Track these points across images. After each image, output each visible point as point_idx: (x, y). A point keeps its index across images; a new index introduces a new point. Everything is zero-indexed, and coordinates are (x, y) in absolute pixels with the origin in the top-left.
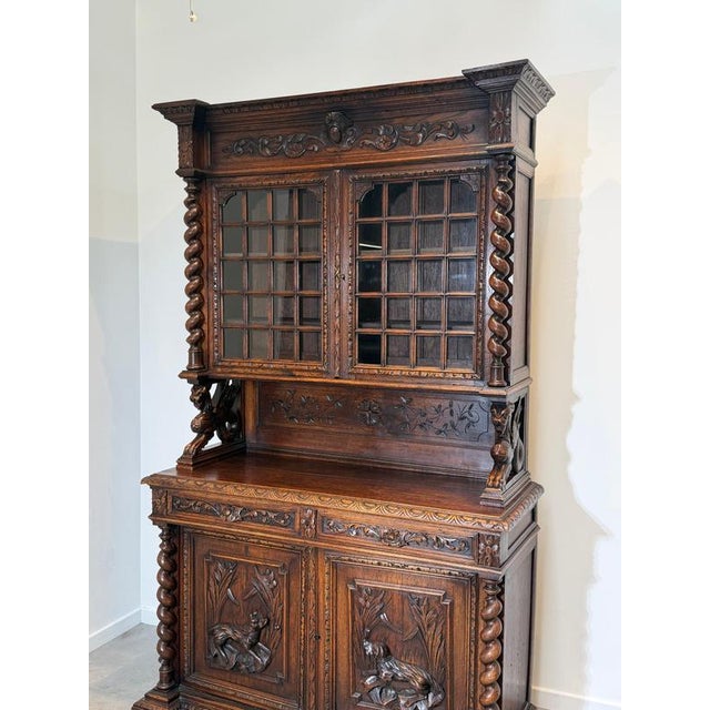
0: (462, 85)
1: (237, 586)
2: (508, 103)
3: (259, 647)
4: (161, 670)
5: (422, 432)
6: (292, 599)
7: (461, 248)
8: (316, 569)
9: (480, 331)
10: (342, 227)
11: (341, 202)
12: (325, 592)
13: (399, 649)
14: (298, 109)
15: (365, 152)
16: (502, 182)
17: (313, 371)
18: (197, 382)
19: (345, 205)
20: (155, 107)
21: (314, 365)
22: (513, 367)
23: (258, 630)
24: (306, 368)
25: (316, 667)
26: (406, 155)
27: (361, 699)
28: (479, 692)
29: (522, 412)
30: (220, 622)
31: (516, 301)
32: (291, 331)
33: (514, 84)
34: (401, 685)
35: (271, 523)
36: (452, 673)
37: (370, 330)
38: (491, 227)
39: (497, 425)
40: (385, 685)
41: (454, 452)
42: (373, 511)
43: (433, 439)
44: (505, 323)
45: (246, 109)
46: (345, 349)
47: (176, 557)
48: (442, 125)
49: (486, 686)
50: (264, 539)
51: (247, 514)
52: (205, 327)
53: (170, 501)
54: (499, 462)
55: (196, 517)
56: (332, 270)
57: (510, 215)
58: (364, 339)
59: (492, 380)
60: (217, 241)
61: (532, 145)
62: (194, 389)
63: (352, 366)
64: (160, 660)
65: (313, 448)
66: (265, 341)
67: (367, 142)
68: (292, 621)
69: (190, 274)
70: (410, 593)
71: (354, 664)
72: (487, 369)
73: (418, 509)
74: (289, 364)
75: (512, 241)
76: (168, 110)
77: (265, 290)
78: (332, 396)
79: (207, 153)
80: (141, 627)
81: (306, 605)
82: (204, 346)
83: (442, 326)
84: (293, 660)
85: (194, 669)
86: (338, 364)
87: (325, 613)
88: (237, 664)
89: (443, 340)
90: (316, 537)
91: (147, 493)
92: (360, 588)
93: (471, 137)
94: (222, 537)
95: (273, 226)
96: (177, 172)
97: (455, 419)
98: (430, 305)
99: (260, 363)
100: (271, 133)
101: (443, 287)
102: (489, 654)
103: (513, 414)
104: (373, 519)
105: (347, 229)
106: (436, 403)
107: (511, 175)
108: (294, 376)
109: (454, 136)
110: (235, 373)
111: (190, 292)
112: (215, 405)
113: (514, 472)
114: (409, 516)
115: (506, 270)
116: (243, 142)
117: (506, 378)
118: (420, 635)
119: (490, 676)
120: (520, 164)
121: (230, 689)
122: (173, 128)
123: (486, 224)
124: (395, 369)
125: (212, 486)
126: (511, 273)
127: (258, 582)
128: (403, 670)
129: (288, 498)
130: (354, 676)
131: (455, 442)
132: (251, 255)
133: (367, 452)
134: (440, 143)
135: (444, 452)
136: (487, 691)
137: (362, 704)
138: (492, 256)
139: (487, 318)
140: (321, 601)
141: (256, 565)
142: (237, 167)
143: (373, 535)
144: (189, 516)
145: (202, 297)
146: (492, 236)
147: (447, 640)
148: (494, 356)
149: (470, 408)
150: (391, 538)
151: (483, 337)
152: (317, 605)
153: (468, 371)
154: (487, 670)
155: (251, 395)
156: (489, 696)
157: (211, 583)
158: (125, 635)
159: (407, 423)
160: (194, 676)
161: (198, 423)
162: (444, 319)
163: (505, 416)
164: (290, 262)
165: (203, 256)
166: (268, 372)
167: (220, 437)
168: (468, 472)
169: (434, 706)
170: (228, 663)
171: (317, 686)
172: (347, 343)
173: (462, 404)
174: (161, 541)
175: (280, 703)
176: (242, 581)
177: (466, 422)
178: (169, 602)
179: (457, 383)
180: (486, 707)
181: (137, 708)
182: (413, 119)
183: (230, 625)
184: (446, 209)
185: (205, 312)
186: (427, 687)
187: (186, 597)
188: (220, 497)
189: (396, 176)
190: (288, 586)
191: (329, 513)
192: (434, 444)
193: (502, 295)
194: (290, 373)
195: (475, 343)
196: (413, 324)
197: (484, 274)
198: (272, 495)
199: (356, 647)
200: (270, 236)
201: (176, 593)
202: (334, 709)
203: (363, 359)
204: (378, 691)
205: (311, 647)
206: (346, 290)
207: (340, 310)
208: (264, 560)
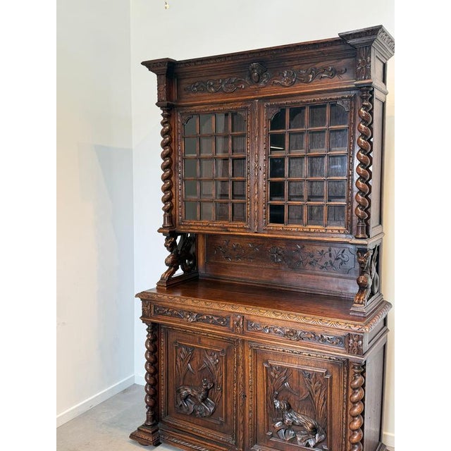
0: (339, 43)
1: (194, 362)
2: (369, 54)
3: (209, 401)
4: (147, 413)
5: (311, 267)
6: (228, 372)
7: (337, 149)
8: (243, 353)
9: (350, 202)
10: (259, 136)
11: (259, 120)
12: (249, 368)
13: (297, 405)
14: (232, 62)
15: (274, 88)
16: (364, 105)
17: (241, 228)
18: (169, 235)
19: (261, 123)
20: (143, 63)
21: (241, 224)
22: (371, 226)
23: (207, 390)
24: (236, 226)
25: (244, 414)
26: (301, 89)
27: (272, 436)
28: (349, 435)
29: (378, 255)
30: (183, 385)
31: (374, 183)
32: (227, 203)
33: (372, 42)
34: (298, 429)
35: (214, 323)
36: (331, 422)
37: (277, 202)
38: (358, 134)
39: (361, 263)
40: (288, 428)
41: (332, 281)
42: (280, 317)
43: (318, 272)
44: (366, 197)
45: (199, 63)
46: (261, 214)
47: (156, 343)
48: (325, 70)
49: (353, 431)
50: (211, 333)
51: (200, 317)
52: (173, 201)
53: (153, 308)
54: (362, 287)
55: (168, 318)
56: (253, 164)
57: (370, 127)
58: (273, 208)
59: (357, 234)
60: (181, 147)
61: (384, 81)
62: (167, 239)
63: (266, 224)
64: (147, 407)
65: (241, 277)
66: (211, 209)
67: (276, 81)
68: (228, 385)
69: (164, 168)
70: (304, 370)
71: (268, 414)
72: (355, 227)
73: (309, 317)
74: (226, 224)
75: (371, 143)
76: (150, 65)
77: (211, 177)
78: (252, 244)
79: (175, 91)
80: (135, 386)
81: (237, 375)
82: (173, 212)
83: (325, 199)
84: (229, 410)
85: (167, 413)
86: (257, 223)
87: (249, 381)
88: (194, 411)
89: (325, 208)
90: (243, 333)
91: (138, 304)
92: (271, 366)
93: (344, 76)
94: (185, 331)
95: (215, 136)
96: (157, 104)
97: (333, 260)
98: (317, 185)
99: (206, 223)
100: (215, 78)
101: (325, 174)
102: (356, 410)
103: (372, 256)
104: (279, 322)
105: (263, 137)
106: (320, 249)
107: (371, 100)
108: (228, 231)
109: (333, 76)
110: (192, 229)
111: (165, 179)
112: (179, 249)
113: (372, 294)
114: (303, 321)
115: (367, 162)
116: (197, 84)
117: (367, 233)
118: (311, 397)
119: (356, 424)
120: (377, 93)
121: (190, 427)
122: (154, 77)
123: (354, 132)
124: (294, 227)
125: (178, 299)
126: (371, 164)
127: (207, 360)
128: (300, 419)
129: (226, 308)
130: (268, 422)
131: (332, 274)
132: (203, 155)
133: (275, 280)
134: (323, 81)
135: (325, 281)
136: (354, 434)
137: (273, 439)
138: (358, 154)
139: (355, 194)
140: (247, 372)
141: (206, 350)
142: (193, 99)
143: (279, 333)
144: (164, 318)
145: (171, 182)
146: (358, 140)
147: (328, 401)
148: (359, 218)
149: (343, 252)
150: (291, 335)
151: (352, 206)
152: (244, 376)
153: (341, 228)
154: (354, 421)
155: (201, 243)
156: (356, 437)
157: (178, 360)
158: (125, 391)
159: (301, 261)
160: (167, 417)
161: (169, 260)
162: (325, 195)
163: (366, 258)
164: (226, 159)
165: (172, 156)
166: (213, 229)
167: (183, 269)
168: (341, 293)
169: (319, 443)
170: (188, 410)
171: (244, 427)
172: (262, 211)
173: (337, 249)
174: (147, 333)
175: (221, 437)
176: (197, 359)
177: (340, 261)
178: (152, 371)
179: (336, 236)
180: (353, 444)
181: (132, 436)
182: (306, 65)
183: (189, 386)
184: (327, 123)
185: (173, 191)
186: (315, 430)
187: (162, 369)
188: (183, 307)
189: (295, 103)
190: (226, 363)
191: (252, 318)
192: (318, 275)
193: (364, 179)
194: (226, 229)
195: (346, 210)
196: (306, 198)
197: (353, 165)
198: (215, 306)
199: (269, 403)
200: (214, 143)
201: (156, 365)
202: (255, 441)
203: (273, 220)
204: (283, 431)
205: (240, 402)
206: (262, 176)
207: (258, 190)
208: (211, 346)
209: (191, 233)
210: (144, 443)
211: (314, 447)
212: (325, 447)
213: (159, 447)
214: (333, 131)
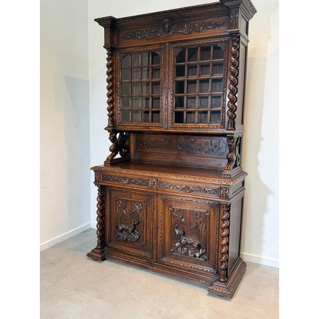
0: (219, 6)
1: (127, 209)
2: (237, 12)
3: (135, 232)
4: (98, 241)
5: (199, 152)
6: (148, 214)
7: (217, 74)
8: (157, 202)
9: (224, 108)
10: (169, 67)
11: (169, 56)
12: (160, 211)
13: (189, 232)
14: (152, 19)
15: (179, 36)
16: (234, 45)
17: (157, 127)
18: (112, 132)
19: (170, 58)
20: (95, 20)
21: (157, 124)
22: (237, 123)
23: (135, 226)
24: (154, 125)
25: (157, 239)
26: (195, 36)
27: (174, 252)
28: (220, 249)
29: (240, 143)
30: (120, 223)
32: (149, 112)
33: (240, 4)
34: (189, 246)
35: (140, 184)
36: (209, 242)
37: (179, 109)
39: (230, 146)
40: (183, 246)
41: (212, 160)
42: (179, 178)
43: (203, 155)
44: (234, 104)
45: (131, 20)
46: (169, 117)
47: (104, 198)
48: (210, 24)
49: (222, 246)
50: (137, 190)
51: (131, 181)
52: (114, 110)
53: (101, 176)
54: (230, 161)
55: (111, 182)
56: (165, 85)
57: (238, 59)
58: (177, 113)
59: (228, 128)
60: (119, 76)
61: (247, 33)
62: (110, 135)
63: (172, 124)
64: (97, 237)
65: (157, 159)
66: (139, 116)
67: (180, 31)
68: (148, 222)
69: (109, 88)
70: (193, 211)
71: (171, 238)
72: (226, 124)
73: (197, 178)
74: (148, 124)
75: (238, 70)
76: (100, 21)
77: (138, 94)
78: (164, 139)
79: (115, 39)
80: (91, 229)
81: (153, 216)
82: (114, 117)
83: (209, 107)
84: (148, 237)
85: (111, 241)
86: (167, 122)
87: (160, 219)
88: (127, 239)
89: (209, 113)
90: (157, 189)
91: (93, 173)
92: (174, 209)
93: (222, 28)
94: (121, 190)
95: (141, 68)
96: (104, 47)
97: (213, 147)
98: (204, 101)
99: (137, 123)
100: (141, 30)
101: (209, 90)
102: (224, 233)
103: (237, 142)
104: (180, 183)
105: (171, 68)
106: (205, 141)
107: (238, 42)
109: (215, 28)
110: (126, 128)
111: (109, 96)
112: (118, 141)
114: (193, 180)
116: (130, 34)
117: (234, 127)
118: (197, 227)
119: (224, 242)
120: (242, 39)
121: (124, 248)
122: (102, 29)
123: (228, 63)
124: (189, 125)
125: (117, 170)
126: (237, 84)
127: (135, 207)
128: (191, 240)
129: (148, 174)
130: (171, 243)
132: (133, 80)
133: (178, 161)
134: (209, 30)
135: (208, 160)
136: (223, 248)
138: (230, 76)
140: (159, 214)
141: (135, 201)
142: (127, 44)
143: (179, 188)
144: (109, 182)
145: (113, 98)
146: (230, 68)
147: (208, 228)
148: (230, 118)
149: (219, 142)
150: (186, 189)
151: (225, 110)
152: (157, 216)
153: (218, 125)
154: (223, 240)
155: (132, 138)
156: (224, 250)
157: (117, 208)
159: (194, 149)
160: (110, 244)
161: (112, 148)
163: (233, 142)
164: (148, 84)
165: (114, 81)
167: (120, 154)
168: (217, 168)
169: (202, 254)
170: (123, 238)
171: (157, 246)
172: (170, 115)
173: (216, 141)
174: (98, 192)
175: (143, 254)
176: (129, 207)
177: (217, 148)
178: (101, 215)
179: (214, 129)
180: (222, 254)
181: (88, 255)
182: (198, 21)
183: (124, 224)
184: (211, 58)
185: (114, 104)
186: (199, 247)
187: (107, 213)
188: (120, 175)
189: (191, 45)
190: (146, 209)
191: (162, 180)
192: (204, 157)
193: (233, 92)
194: (148, 127)
195: (221, 113)
196: (197, 106)
197: (226, 84)
198: (140, 173)
199: (172, 231)
200: (140, 72)
201: (103, 212)
202: (164, 255)
203: (177, 121)
204: (180, 248)
205: (155, 231)
206: (170, 93)
207: (167, 102)
208: (137, 199)
209: (125, 131)
210: (95, 259)
211: (199, 257)
212: (206, 257)
213: (105, 262)
214: (215, 65)
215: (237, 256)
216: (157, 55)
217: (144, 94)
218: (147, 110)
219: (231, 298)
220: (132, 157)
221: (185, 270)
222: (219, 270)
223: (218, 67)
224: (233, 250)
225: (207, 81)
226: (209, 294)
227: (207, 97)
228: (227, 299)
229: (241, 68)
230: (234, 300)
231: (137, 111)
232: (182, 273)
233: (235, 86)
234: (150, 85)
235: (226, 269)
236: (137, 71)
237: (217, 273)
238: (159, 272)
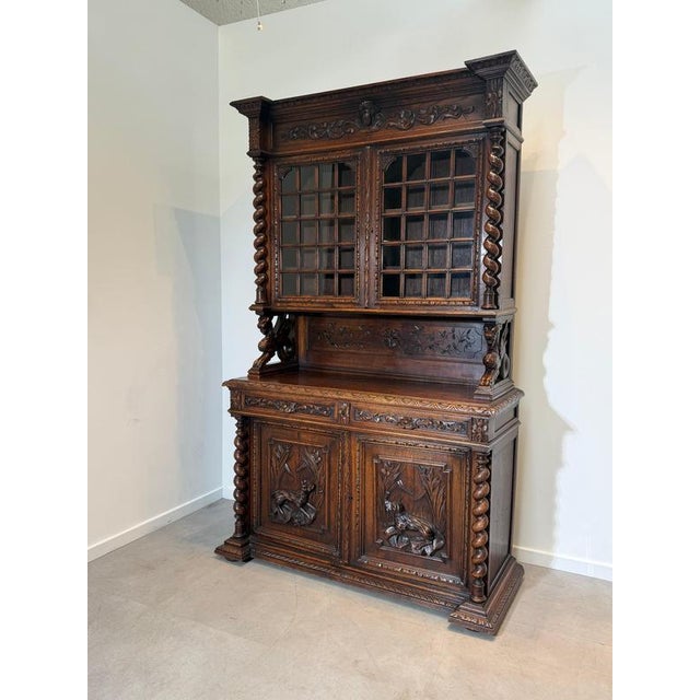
0: (465, 75)
1: (292, 461)
2: (500, 86)
3: (308, 507)
4: (236, 523)
5: (431, 352)
6: (332, 471)
7: (462, 204)
8: (350, 448)
9: (477, 267)
10: (371, 191)
11: (371, 172)
12: (356, 464)
13: (411, 507)
14: (339, 101)
15: (389, 132)
16: (495, 149)
17: (349, 303)
18: (263, 313)
20: (233, 104)
21: (348, 299)
22: (501, 296)
23: (308, 494)
24: (343, 301)
25: (350, 520)
26: (420, 132)
27: (382, 544)
28: (472, 538)
29: (508, 334)
30: (279, 488)
33: (507, 69)
34: (412, 534)
35: (316, 413)
36: (451, 525)
37: (392, 270)
39: (488, 339)
40: (400, 533)
41: (454, 367)
42: (392, 402)
43: (439, 357)
44: (496, 260)
45: (299, 103)
46: (372, 284)
47: (247, 441)
48: (448, 108)
49: (477, 533)
50: (312, 425)
51: (299, 407)
52: (268, 273)
53: (243, 399)
54: (489, 368)
55: (261, 410)
56: (363, 225)
57: (502, 175)
58: (387, 278)
59: (485, 304)
60: (277, 209)
61: (519, 125)
62: (260, 319)
63: (378, 298)
64: (235, 516)
66: (315, 284)
67: (392, 124)
68: (332, 487)
69: (257, 232)
70: (420, 465)
71: (377, 518)
72: (482, 297)
73: (426, 401)
74: (331, 299)
75: (503, 196)
76: (241, 106)
77: (313, 242)
78: (363, 326)
79: (270, 137)
80: (223, 501)
81: (342, 474)
82: (268, 286)
83: (447, 266)
84: (333, 516)
85: (260, 524)
86: (367, 293)
87: (357, 479)
88: (292, 519)
89: (448, 277)
90: (350, 423)
91: (226, 392)
92: (382, 462)
93: (471, 116)
94: (281, 425)
95: (319, 192)
96: (248, 154)
97: (456, 341)
98: (438, 254)
99: (311, 297)
100: (321, 121)
101: (449, 235)
102: (480, 508)
103: (502, 332)
104: (393, 410)
105: (376, 192)
106: (442, 330)
107: (503, 143)
108: (334, 307)
109: (458, 116)
110: (291, 307)
111: (257, 245)
112: (276, 332)
113: (500, 378)
114: (419, 405)
116: (297, 129)
117: (496, 303)
118: (427, 496)
119: (480, 525)
120: (509, 136)
121: (287, 538)
122: (245, 120)
123: (483, 183)
124: (411, 300)
125: (273, 387)
127: (307, 458)
128: (414, 521)
129: (331, 394)
130: (377, 527)
131: (456, 359)
132: (303, 216)
133: (388, 368)
134: (447, 122)
135: (447, 367)
136: (477, 537)
137: (383, 548)
138: (487, 207)
140: (353, 470)
141: (307, 447)
142: (292, 147)
143: (392, 421)
144: (257, 409)
145: (266, 250)
146: (488, 191)
147: (447, 497)
148: (488, 286)
149: (468, 332)
150: (406, 423)
151: (479, 272)
152: (350, 474)
153: (466, 299)
154: (477, 521)
155: (302, 325)
156: (479, 540)
157: (273, 459)
158: (211, 506)
159: (419, 345)
160: (260, 529)
161: (263, 344)
163: (494, 332)
164: (331, 223)
165: (267, 218)
166: (315, 305)
167: (280, 356)
168: (466, 381)
169: (437, 550)
170: (285, 518)
171: (350, 534)
172: (373, 281)
173: (462, 330)
174: (237, 429)
175: (323, 548)
176: (296, 458)
177: (465, 343)
178: (242, 473)
179: (458, 308)
180: (477, 548)
181: (218, 551)
182: (426, 105)
183: (287, 490)
184: (452, 173)
185: (268, 261)
186: (432, 535)
187: (255, 470)
188: (279, 395)
189: (413, 149)
190: (329, 461)
191: (360, 405)
192: (440, 360)
193: (494, 238)
194: (331, 305)
195: (472, 278)
196: (425, 264)
197: (481, 223)
198: (317, 392)
199: (379, 505)
200: (317, 202)
201: (247, 467)
202: (363, 552)
203: (386, 293)
204: (395, 537)
205: (346, 505)
206: (374, 240)
207: (368, 256)
208: (312, 442)
209: (290, 313)
210: (231, 559)
211: (431, 555)
212: (444, 556)
213: (250, 564)
214: (459, 186)
215: (505, 553)
216: (348, 168)
217: (325, 242)
218: (329, 271)
219: (495, 634)
220: (302, 360)
221: (405, 579)
222: (471, 580)
223: (465, 190)
224: (497, 541)
225: (443, 216)
226: (451, 628)
227: (444, 248)
228: (486, 638)
229: (508, 192)
230: (499, 638)
231: (311, 275)
232: (400, 587)
233: (498, 226)
234: (336, 226)
235: (485, 579)
236: (311, 199)
237: (467, 585)
238: (355, 585)
